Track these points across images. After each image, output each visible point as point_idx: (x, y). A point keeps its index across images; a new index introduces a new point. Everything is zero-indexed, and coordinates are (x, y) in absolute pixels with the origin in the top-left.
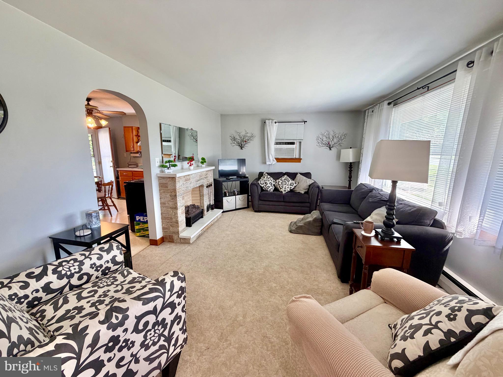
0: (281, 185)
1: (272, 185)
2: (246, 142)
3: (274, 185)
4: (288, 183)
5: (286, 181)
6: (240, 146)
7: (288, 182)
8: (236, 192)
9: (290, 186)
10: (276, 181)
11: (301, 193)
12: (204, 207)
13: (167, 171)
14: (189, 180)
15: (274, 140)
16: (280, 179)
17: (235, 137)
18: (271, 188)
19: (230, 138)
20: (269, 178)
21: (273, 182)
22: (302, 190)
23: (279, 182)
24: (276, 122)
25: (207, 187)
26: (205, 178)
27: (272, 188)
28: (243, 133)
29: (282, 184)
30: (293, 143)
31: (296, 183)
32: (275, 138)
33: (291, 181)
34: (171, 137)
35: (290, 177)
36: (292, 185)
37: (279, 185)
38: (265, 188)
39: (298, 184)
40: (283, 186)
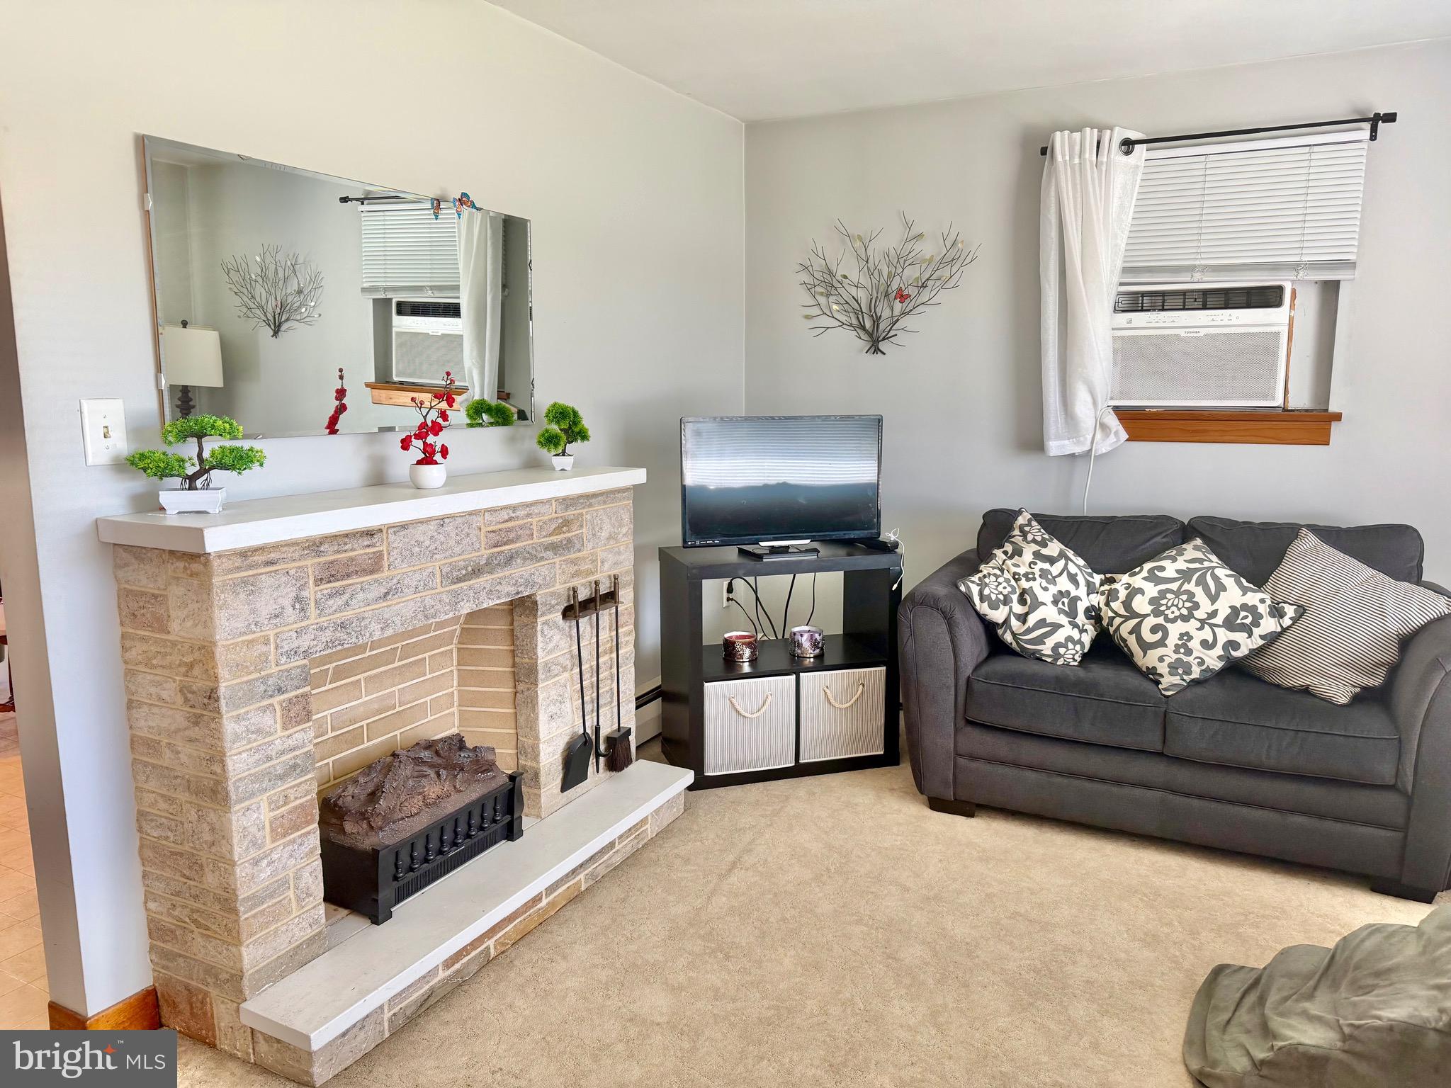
0: (1151, 621)
1: (1072, 614)
2: (902, 297)
3: (1094, 614)
4: (1206, 606)
5: (1190, 586)
6: (863, 328)
7: (1214, 599)
8: (805, 641)
9: (1224, 635)
10: (1112, 581)
11: (1327, 701)
12: (536, 757)
13: (175, 500)
14: (372, 572)
15: (1116, 279)
16: (1148, 566)
17: (830, 273)
18: (1069, 639)
19: (805, 277)
20: (1051, 560)
21: (1082, 591)
22: (1335, 671)
23: (1133, 592)
24: (1128, 145)
25: (568, 613)
26: (554, 548)
27: (1075, 634)
28: (889, 240)
29: (1157, 613)
30: (1267, 297)
31: (1277, 612)
32: (1119, 265)
33: (1234, 594)
34: (457, 288)
35: (1227, 561)
36: (1248, 621)
37: (1136, 615)
38: (1014, 635)
39: (1295, 621)
40: (1168, 625)
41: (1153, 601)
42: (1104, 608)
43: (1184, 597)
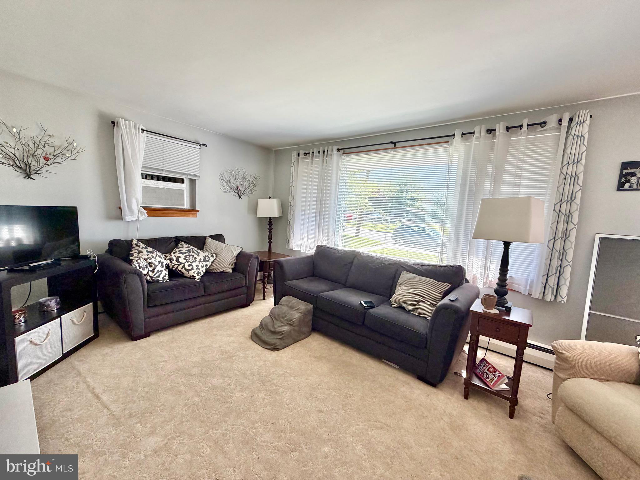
0: (187, 264)
1: (163, 267)
2: (46, 159)
3: (167, 267)
4: (198, 258)
5: (191, 253)
6: (20, 167)
7: (199, 255)
9: (205, 264)
10: (167, 256)
11: (227, 273)
15: (141, 169)
16: (175, 250)
18: (165, 274)
21: (163, 260)
22: (227, 266)
23: (178, 258)
24: (142, 130)
27: (165, 272)
28: (33, 133)
29: (188, 262)
30: (182, 181)
31: (213, 256)
32: (141, 165)
33: (202, 255)
36: (208, 259)
37: (182, 263)
38: (150, 277)
39: (216, 257)
40: (192, 264)
41: (185, 259)
42: (170, 264)
43: (192, 256)
